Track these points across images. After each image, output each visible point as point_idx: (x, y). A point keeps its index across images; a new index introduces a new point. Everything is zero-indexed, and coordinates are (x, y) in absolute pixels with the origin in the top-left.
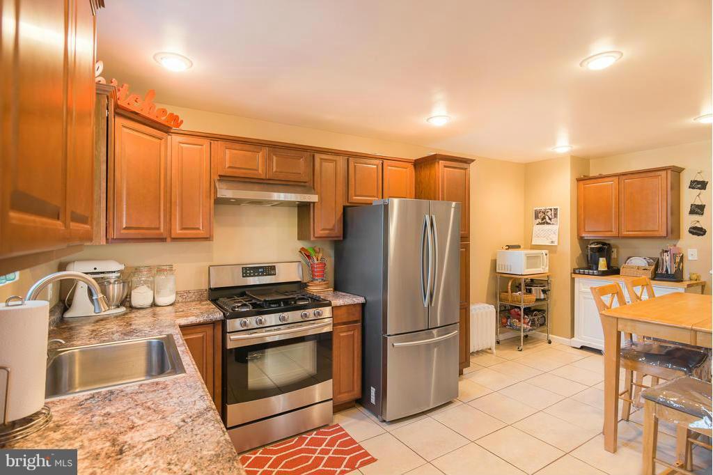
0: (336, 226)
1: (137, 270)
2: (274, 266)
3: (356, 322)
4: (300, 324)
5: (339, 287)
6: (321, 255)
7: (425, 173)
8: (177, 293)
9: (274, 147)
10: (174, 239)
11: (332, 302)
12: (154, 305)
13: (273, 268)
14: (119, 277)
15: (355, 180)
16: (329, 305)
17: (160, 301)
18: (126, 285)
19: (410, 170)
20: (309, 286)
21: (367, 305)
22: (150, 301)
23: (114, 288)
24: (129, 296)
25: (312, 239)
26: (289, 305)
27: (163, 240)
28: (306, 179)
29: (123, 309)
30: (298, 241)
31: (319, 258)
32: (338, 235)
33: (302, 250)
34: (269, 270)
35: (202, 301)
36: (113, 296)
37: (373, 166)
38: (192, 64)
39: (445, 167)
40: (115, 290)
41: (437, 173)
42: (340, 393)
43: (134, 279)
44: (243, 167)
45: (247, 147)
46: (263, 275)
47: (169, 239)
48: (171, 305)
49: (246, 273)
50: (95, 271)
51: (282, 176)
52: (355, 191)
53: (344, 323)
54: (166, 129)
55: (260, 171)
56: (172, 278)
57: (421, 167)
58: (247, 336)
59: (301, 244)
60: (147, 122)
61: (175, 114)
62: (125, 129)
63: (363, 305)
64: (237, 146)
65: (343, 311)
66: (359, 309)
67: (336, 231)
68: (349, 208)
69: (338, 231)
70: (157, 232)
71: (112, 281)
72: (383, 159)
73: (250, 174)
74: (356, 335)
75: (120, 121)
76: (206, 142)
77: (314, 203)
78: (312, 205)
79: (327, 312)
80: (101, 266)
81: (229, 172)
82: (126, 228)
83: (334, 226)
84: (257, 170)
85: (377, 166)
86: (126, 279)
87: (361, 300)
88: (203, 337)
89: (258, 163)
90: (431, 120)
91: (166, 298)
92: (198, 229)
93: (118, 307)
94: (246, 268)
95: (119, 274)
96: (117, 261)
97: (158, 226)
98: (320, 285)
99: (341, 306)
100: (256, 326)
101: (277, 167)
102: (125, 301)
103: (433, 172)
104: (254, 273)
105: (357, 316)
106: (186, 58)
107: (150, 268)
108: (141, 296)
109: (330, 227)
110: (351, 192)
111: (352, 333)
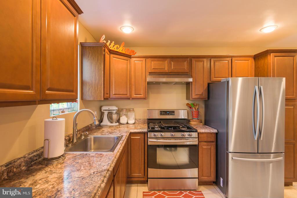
0: (204, 93)
1: (122, 110)
2: (174, 111)
3: (213, 142)
4: (181, 139)
5: (207, 123)
6: (197, 107)
7: (261, 62)
8: (135, 119)
9: (172, 58)
10: (133, 99)
11: (198, 130)
12: (127, 123)
13: (173, 112)
14: (116, 112)
15: (214, 69)
16: (196, 131)
17: (130, 122)
18: (118, 115)
19: (251, 62)
20: (191, 121)
21: (219, 134)
22: (126, 122)
23: (114, 116)
24: (119, 119)
25: (191, 99)
26: (176, 129)
27: (129, 99)
28: (188, 71)
29: (117, 124)
30: (186, 100)
31: (196, 108)
32: (205, 97)
33: (188, 104)
34: (172, 112)
35: (145, 123)
36: (114, 119)
37: (226, 62)
38: (134, 29)
39: (275, 56)
40: (115, 117)
41: (269, 61)
42: (203, 176)
43: (121, 113)
44: (159, 68)
45: (160, 59)
46: (169, 115)
47: (131, 99)
48: (133, 124)
49: (162, 113)
50: (109, 109)
51: (176, 71)
52: (215, 75)
53: (205, 142)
54: (129, 57)
55: (166, 69)
56: (134, 113)
57: (258, 59)
58: (156, 140)
59: (187, 102)
60: (122, 54)
61: (133, 50)
62: (114, 58)
63: (217, 134)
64: (156, 59)
65: (205, 135)
66: (214, 136)
67: (204, 95)
68: (211, 84)
69: (205, 95)
70: (126, 96)
71: (114, 113)
72: (232, 57)
73: (161, 71)
74: (212, 148)
75: (112, 55)
76: (144, 59)
77: (192, 82)
78: (191, 83)
79: (195, 135)
80: (111, 108)
81: (153, 71)
82: (114, 94)
83: (203, 93)
84: (165, 69)
85: (228, 61)
86: (119, 113)
87: (215, 131)
88: (140, 138)
89: (165, 66)
90: (262, 30)
91: (131, 121)
92: (141, 95)
93: (116, 123)
94: (162, 111)
95: (116, 111)
96: (116, 106)
97: (126, 94)
98: (195, 121)
99: (203, 133)
100: (160, 137)
101: (173, 67)
102: (118, 121)
103: (266, 61)
104: (165, 113)
105: (213, 139)
106: (131, 27)
107: (126, 109)
108: (123, 120)
109: (200, 93)
110: (213, 75)
111: (210, 147)
